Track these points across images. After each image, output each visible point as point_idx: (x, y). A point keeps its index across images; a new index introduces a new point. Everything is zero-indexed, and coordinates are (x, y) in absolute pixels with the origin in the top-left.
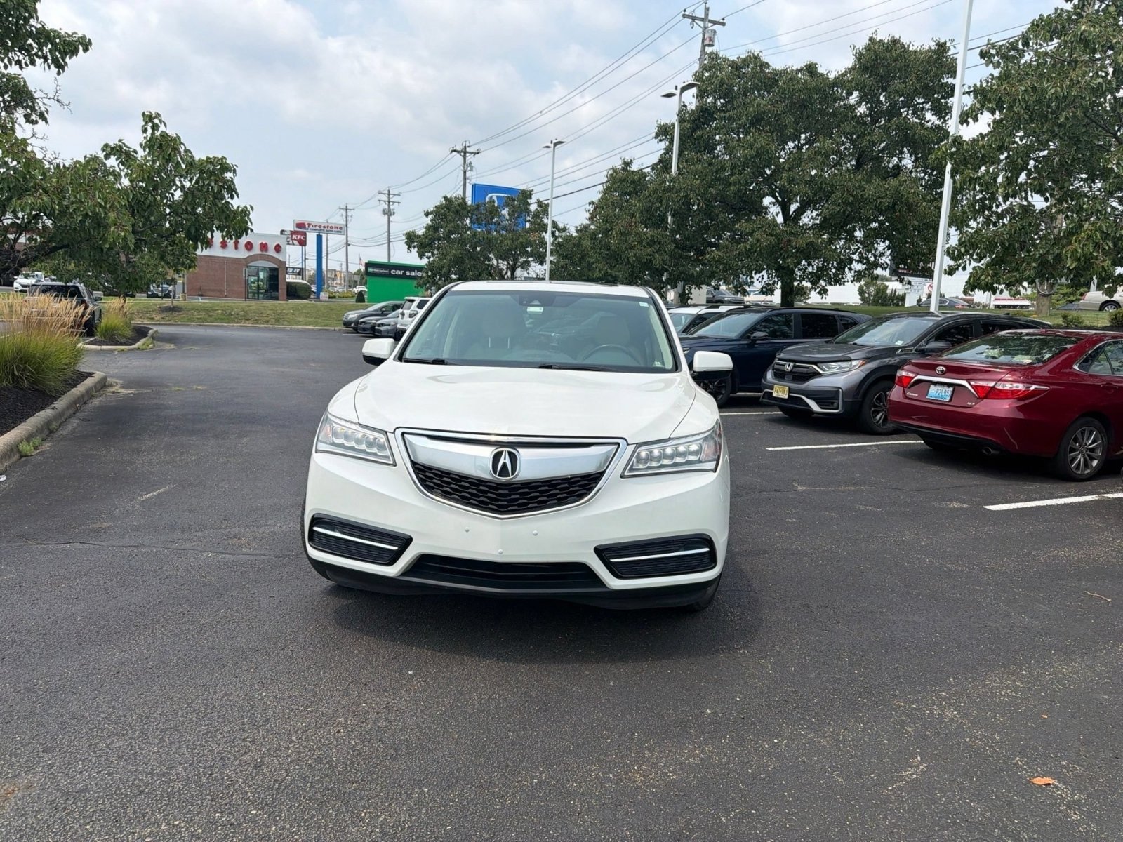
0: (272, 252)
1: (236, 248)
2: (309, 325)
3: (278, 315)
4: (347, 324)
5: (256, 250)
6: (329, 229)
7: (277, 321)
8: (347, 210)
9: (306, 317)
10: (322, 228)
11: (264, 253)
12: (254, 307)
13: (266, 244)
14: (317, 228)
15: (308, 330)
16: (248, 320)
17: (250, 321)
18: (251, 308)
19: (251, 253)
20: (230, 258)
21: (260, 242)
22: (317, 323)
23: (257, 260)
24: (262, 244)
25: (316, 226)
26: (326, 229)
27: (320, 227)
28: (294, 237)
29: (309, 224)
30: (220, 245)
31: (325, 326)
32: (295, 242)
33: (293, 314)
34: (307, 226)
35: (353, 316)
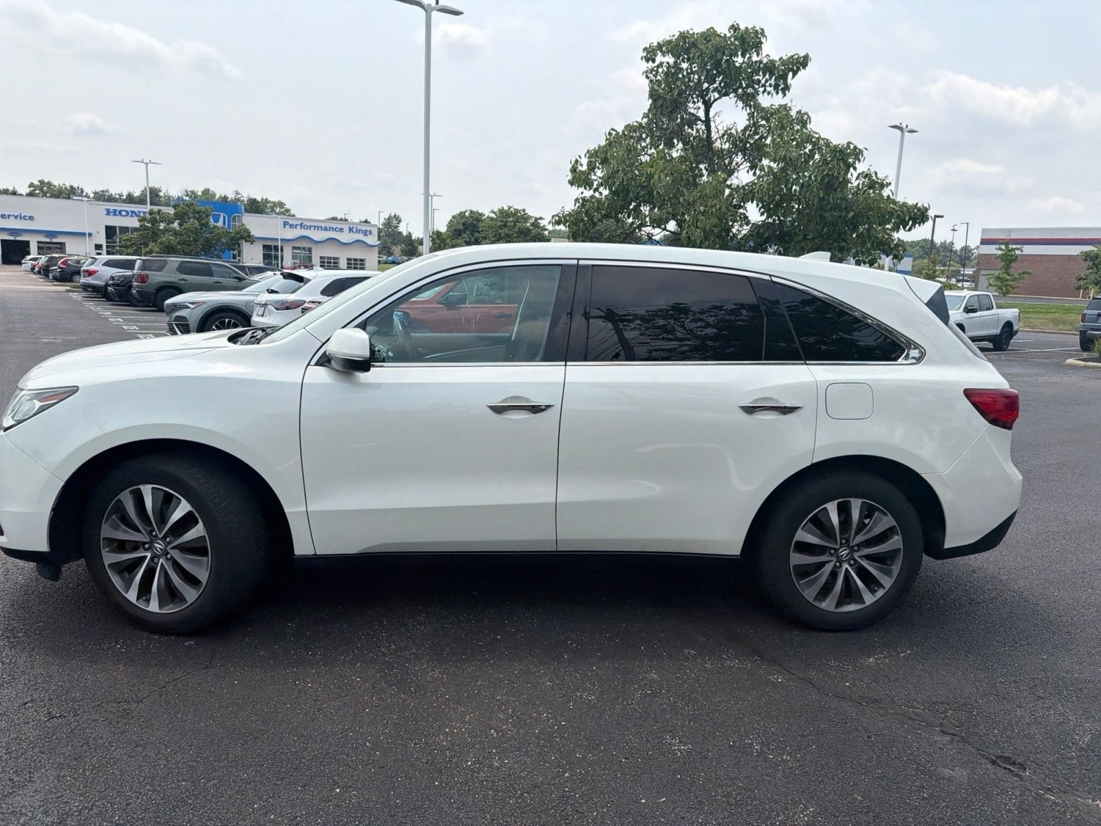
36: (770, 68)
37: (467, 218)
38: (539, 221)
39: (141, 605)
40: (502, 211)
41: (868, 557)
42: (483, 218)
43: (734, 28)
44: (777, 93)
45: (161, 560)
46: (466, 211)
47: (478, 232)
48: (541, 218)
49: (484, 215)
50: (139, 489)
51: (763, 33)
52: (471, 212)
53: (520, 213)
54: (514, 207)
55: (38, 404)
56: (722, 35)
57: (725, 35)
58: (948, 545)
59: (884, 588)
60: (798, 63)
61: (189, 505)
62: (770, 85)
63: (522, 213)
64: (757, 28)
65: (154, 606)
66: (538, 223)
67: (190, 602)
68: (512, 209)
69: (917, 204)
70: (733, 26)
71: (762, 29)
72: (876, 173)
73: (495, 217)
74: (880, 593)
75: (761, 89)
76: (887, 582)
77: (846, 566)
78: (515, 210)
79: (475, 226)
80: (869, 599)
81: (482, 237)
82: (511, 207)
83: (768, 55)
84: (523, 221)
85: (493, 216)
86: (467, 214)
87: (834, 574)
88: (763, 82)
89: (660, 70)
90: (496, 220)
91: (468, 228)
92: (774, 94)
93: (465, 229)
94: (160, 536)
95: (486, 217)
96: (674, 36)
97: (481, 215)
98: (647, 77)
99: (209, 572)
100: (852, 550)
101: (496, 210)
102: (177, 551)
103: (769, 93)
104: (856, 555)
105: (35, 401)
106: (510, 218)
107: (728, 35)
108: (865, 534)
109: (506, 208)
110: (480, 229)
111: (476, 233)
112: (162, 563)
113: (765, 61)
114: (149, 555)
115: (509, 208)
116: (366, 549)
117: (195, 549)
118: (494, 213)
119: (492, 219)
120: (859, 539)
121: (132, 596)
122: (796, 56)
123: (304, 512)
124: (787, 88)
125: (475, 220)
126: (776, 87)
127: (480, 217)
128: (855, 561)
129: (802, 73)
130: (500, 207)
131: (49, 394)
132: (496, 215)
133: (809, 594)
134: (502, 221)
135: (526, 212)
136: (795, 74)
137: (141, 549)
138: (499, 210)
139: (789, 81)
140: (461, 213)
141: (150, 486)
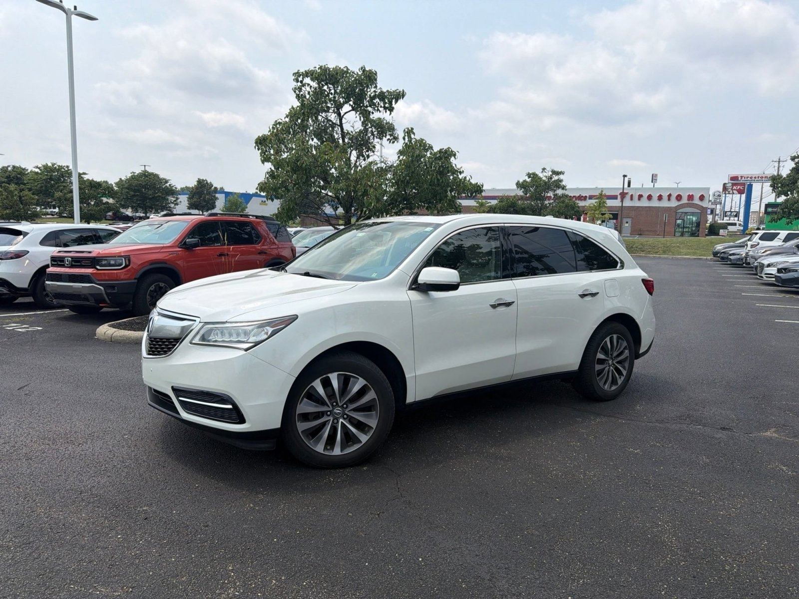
0: (696, 201)
1: (669, 199)
2: (688, 255)
3: (667, 248)
4: (715, 254)
5: (685, 201)
6: (760, 179)
7: (664, 252)
8: (779, 162)
9: (688, 249)
10: (753, 179)
11: (690, 202)
12: (651, 242)
13: (692, 195)
14: (749, 179)
15: (685, 259)
16: (643, 251)
17: (644, 253)
18: (648, 242)
19: (680, 203)
20: (663, 207)
21: (688, 194)
22: (694, 254)
23: (685, 207)
24: (689, 196)
25: (747, 178)
26: (757, 179)
27: (751, 178)
28: (735, 188)
29: (742, 177)
30: (657, 198)
31: (700, 256)
32: (734, 191)
33: (678, 247)
34: (740, 179)
35: (720, 248)
36: (382, 96)
37: (10, 172)
38: (83, 176)
39: (327, 453)
40: (46, 167)
41: (618, 363)
42: (27, 172)
43: (363, 69)
44: (386, 112)
45: (341, 420)
46: (9, 166)
47: (25, 184)
48: (84, 174)
49: (28, 170)
50: (329, 377)
51: (376, 74)
52: (14, 167)
53: (64, 169)
54: (58, 164)
55: (270, 330)
56: (356, 73)
57: (358, 73)
58: (641, 352)
59: (623, 376)
60: (399, 96)
61: (364, 381)
62: (381, 107)
63: (66, 169)
64: (373, 71)
65: (337, 451)
66: (82, 177)
67: (363, 442)
68: (56, 166)
69: (477, 183)
70: (362, 68)
71: (376, 72)
72: (456, 165)
73: (39, 172)
74: (623, 378)
75: (376, 108)
76: (625, 373)
77: (611, 368)
78: (59, 166)
79: (18, 178)
80: (620, 382)
81: (28, 188)
82: (55, 164)
83: (380, 88)
84: (67, 175)
85: (37, 170)
86: (9, 169)
87: (608, 372)
88: (377, 104)
89: (303, 88)
90: (40, 174)
91: (11, 180)
92: (384, 112)
93: (9, 181)
94: (340, 405)
95: (29, 171)
96: (315, 67)
97: (24, 169)
98: (295, 92)
99: (377, 421)
100: (613, 360)
101: (40, 166)
102: (352, 412)
103: (380, 112)
104: (614, 362)
105: (268, 328)
106: (54, 172)
107: (360, 73)
108: (617, 351)
109: (50, 164)
110: (25, 182)
111: (21, 185)
112: (342, 422)
113: (379, 91)
114: (332, 419)
115: (53, 165)
116: (437, 393)
117: (367, 408)
118: (39, 168)
119: (37, 173)
120: (615, 354)
121: (320, 448)
122: (398, 91)
123: (413, 376)
124: (391, 109)
125: (19, 174)
126: (385, 108)
127: (22, 171)
128: (614, 365)
129: (400, 102)
130: (44, 163)
131: (279, 322)
132: (40, 170)
133: (601, 384)
134: (47, 175)
135: (69, 169)
136: (396, 102)
137: (325, 416)
138: (44, 166)
139: (393, 105)
140: (3, 167)
141: (336, 374)
